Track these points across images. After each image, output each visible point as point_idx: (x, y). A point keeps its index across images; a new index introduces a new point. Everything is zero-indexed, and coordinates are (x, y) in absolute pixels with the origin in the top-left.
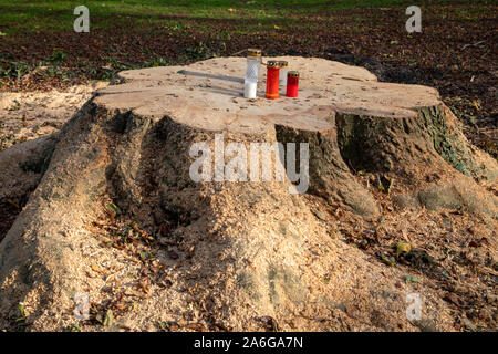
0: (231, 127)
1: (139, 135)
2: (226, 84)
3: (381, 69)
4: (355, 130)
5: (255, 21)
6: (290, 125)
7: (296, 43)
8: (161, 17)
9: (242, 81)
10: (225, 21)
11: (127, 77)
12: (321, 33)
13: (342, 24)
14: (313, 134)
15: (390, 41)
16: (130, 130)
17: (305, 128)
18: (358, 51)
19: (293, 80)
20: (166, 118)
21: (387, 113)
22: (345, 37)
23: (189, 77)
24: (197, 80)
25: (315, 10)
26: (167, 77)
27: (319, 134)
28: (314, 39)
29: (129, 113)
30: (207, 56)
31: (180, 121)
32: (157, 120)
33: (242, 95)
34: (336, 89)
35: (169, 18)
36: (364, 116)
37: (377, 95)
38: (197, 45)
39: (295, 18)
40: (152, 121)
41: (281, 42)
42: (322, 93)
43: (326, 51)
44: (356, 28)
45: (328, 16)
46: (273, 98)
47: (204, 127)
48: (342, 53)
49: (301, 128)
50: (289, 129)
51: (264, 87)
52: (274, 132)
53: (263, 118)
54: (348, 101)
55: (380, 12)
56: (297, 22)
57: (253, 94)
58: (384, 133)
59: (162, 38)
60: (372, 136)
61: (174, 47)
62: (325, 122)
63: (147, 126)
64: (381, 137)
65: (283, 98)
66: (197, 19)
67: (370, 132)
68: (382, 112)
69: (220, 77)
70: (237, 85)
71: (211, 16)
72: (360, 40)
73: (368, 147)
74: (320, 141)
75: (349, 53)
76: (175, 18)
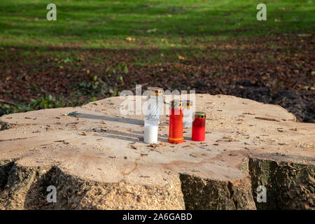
0: (129, 178)
1: (22, 190)
2: (123, 127)
3: (301, 104)
4: (272, 179)
5: (156, 51)
6: (196, 175)
7: (203, 75)
8: (51, 49)
9: (142, 123)
10: (123, 51)
11: (9, 121)
12: (231, 63)
13: (255, 52)
14: (223, 185)
15: (310, 71)
16: (12, 184)
17: (215, 178)
18: (274, 83)
19: (199, 122)
20: (54, 170)
21: (308, 159)
22: (259, 67)
23: (81, 120)
24: (91, 123)
25: (224, 38)
26: (56, 121)
27: (230, 185)
28: (224, 70)
29: (12, 164)
30: (103, 92)
31: (71, 173)
32: (44, 171)
33: (142, 140)
34: (249, 131)
35: (59, 49)
36: (282, 163)
37: (296, 138)
38: (91, 79)
39: (201, 47)
40: (37, 174)
41: (186, 75)
42: (233, 136)
43: (238, 83)
44: (271, 57)
45: (239, 44)
46: (176, 143)
47: (99, 179)
48: (256, 85)
49: (210, 178)
50: (196, 179)
51: (167, 130)
52: (179, 182)
53: (166, 166)
54: (263, 144)
55: (298, 39)
56: (204, 51)
57: (154, 139)
58: (307, 183)
59: (52, 71)
60: (292, 186)
61: (65, 82)
62: (237, 170)
63: (32, 180)
64: (303, 187)
65: (188, 142)
66: (92, 50)
67: (290, 182)
68: (303, 158)
69: (117, 119)
70: (136, 127)
71: (107, 46)
72: (276, 71)
73: (288, 198)
74: (232, 193)
75: (263, 86)
76: (66, 49)
